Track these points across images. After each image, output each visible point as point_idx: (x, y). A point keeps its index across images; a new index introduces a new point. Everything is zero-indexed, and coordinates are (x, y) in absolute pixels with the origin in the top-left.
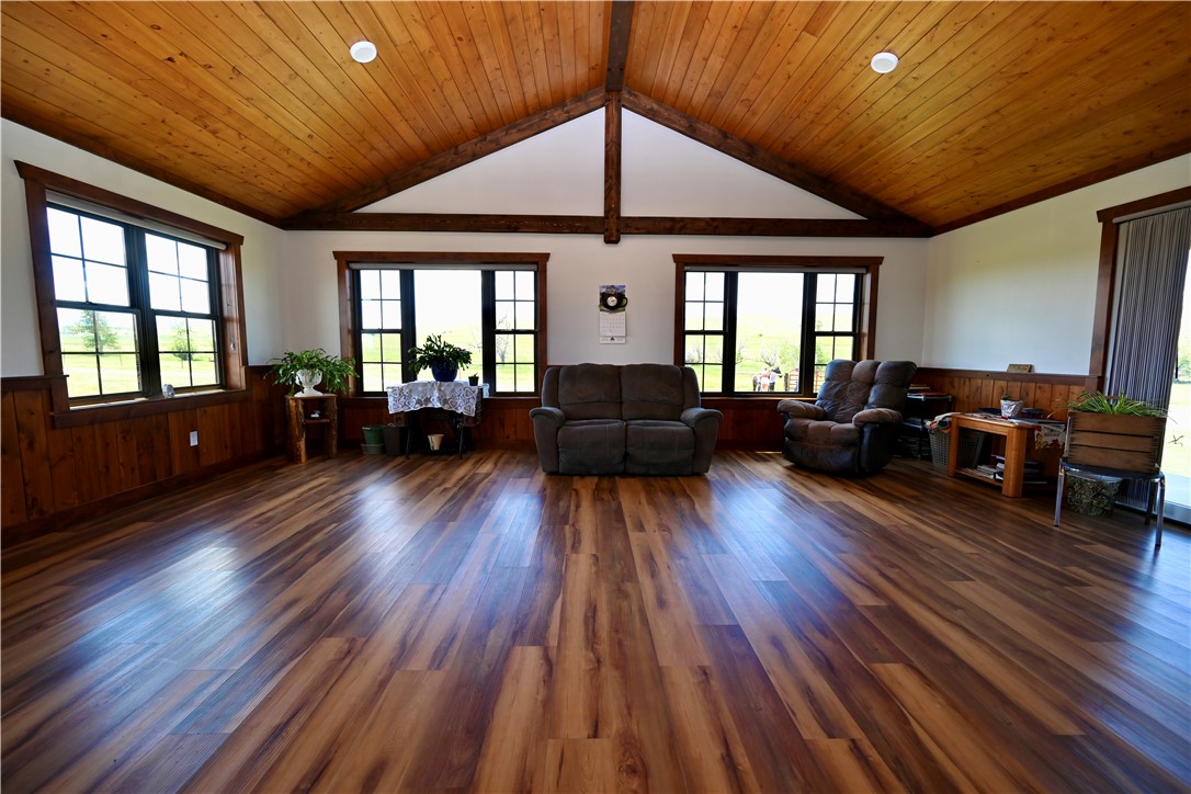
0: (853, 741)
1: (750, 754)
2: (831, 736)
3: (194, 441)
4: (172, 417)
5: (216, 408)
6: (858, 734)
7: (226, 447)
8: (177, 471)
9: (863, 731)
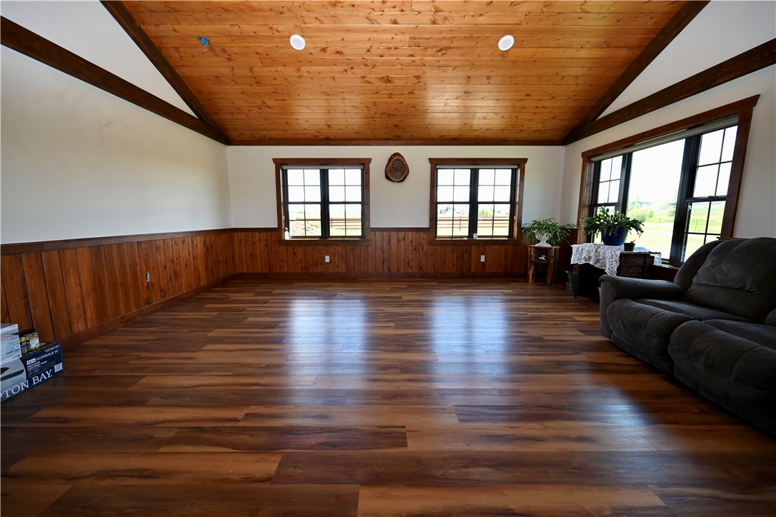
0: (239, 421)
1: (255, 390)
2: (246, 414)
3: (483, 259)
4: (473, 247)
5: (497, 246)
6: (241, 424)
7: (500, 266)
8: (473, 270)
9: (241, 427)
